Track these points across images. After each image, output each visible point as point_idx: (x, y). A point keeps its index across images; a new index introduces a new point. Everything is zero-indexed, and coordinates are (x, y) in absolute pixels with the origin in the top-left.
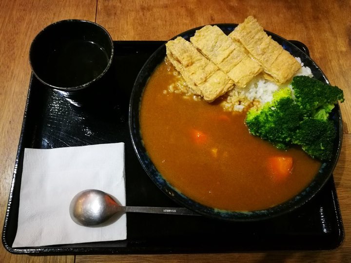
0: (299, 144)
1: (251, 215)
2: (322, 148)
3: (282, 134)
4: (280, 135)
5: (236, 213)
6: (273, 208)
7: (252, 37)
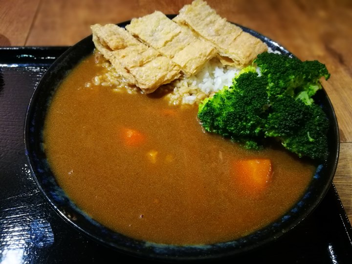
0: (276, 135)
1: (208, 250)
2: (311, 140)
3: (247, 121)
4: (245, 123)
5: (183, 247)
6: (246, 238)
7: (202, 19)
